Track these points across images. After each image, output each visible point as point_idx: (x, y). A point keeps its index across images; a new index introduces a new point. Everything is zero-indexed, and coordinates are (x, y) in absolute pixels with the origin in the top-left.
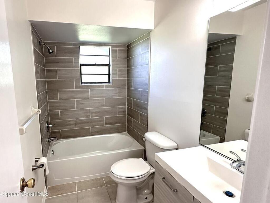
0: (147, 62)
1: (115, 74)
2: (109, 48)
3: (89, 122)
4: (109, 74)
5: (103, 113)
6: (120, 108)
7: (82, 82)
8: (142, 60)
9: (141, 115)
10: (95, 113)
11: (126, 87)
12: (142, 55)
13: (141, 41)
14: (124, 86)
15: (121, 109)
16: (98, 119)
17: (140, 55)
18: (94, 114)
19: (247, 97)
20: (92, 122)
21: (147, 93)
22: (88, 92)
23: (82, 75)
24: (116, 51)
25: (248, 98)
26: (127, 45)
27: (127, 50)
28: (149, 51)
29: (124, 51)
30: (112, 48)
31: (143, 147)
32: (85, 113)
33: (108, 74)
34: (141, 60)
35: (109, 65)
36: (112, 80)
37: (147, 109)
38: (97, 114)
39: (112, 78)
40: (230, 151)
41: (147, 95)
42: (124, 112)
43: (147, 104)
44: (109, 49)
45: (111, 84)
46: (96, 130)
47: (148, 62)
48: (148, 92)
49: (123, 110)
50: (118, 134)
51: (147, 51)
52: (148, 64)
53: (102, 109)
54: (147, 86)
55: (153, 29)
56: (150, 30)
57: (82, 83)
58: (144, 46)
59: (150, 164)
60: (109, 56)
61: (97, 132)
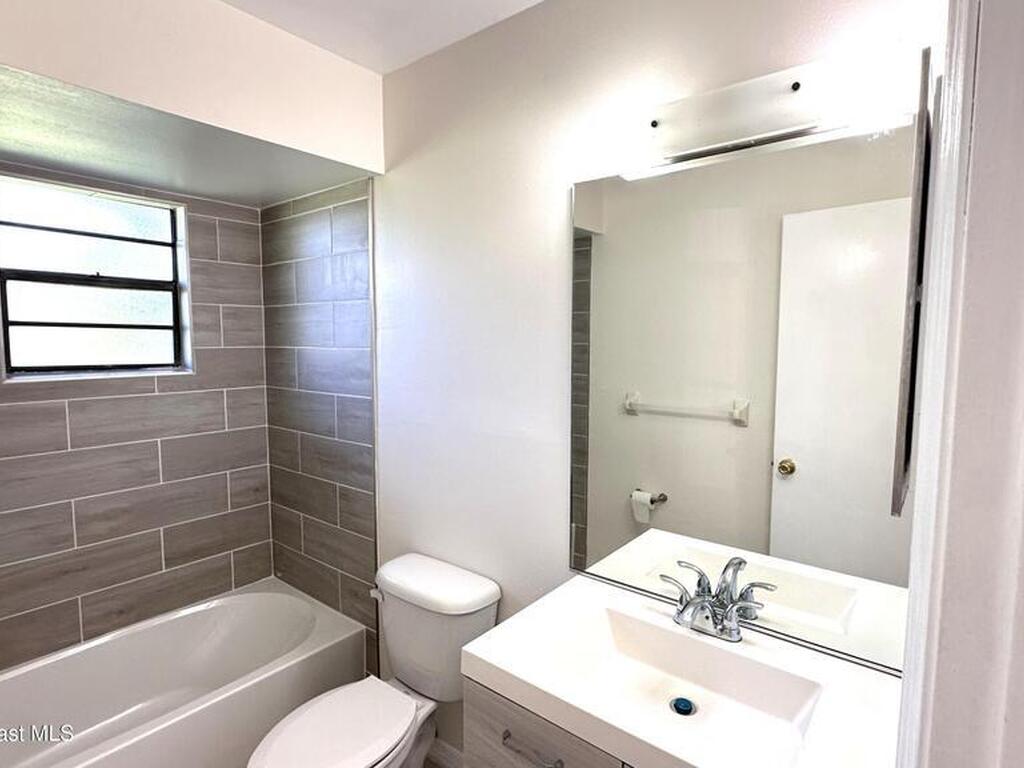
0: (363, 292)
1: (207, 328)
2: (172, 207)
3: (66, 572)
4: (177, 328)
5: (149, 510)
6: (235, 476)
7: (15, 363)
8: (338, 279)
9: (345, 494)
10: (106, 517)
11: (260, 382)
12: (339, 262)
13: (331, 207)
14: (251, 378)
15: (244, 478)
16: (121, 544)
17: (327, 261)
18: (101, 527)
19: (628, 402)
20: (84, 569)
21: (370, 406)
22: (57, 414)
23: (12, 329)
24: (210, 229)
25: (630, 405)
26: (259, 210)
27: (262, 230)
28: (368, 250)
29: (249, 231)
30: (188, 210)
31: (359, 624)
32: (39, 527)
33: (171, 323)
34: (333, 278)
35: (173, 287)
36: (196, 353)
37: (370, 471)
38: (113, 524)
39: (194, 344)
40: (662, 576)
41: (368, 415)
42: (257, 490)
43: (371, 452)
44: (173, 213)
45: (190, 372)
46: (114, 605)
47: (368, 289)
48: (371, 402)
49: (252, 483)
50: (233, 594)
51: (359, 248)
52: (368, 298)
53: (147, 491)
54: (365, 382)
55: (382, 172)
56: (371, 175)
57: (12, 371)
58: (343, 224)
59: (411, 689)
60: (173, 245)
61: (121, 612)
